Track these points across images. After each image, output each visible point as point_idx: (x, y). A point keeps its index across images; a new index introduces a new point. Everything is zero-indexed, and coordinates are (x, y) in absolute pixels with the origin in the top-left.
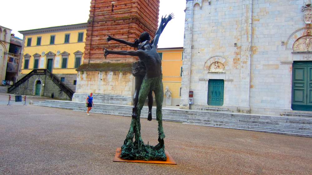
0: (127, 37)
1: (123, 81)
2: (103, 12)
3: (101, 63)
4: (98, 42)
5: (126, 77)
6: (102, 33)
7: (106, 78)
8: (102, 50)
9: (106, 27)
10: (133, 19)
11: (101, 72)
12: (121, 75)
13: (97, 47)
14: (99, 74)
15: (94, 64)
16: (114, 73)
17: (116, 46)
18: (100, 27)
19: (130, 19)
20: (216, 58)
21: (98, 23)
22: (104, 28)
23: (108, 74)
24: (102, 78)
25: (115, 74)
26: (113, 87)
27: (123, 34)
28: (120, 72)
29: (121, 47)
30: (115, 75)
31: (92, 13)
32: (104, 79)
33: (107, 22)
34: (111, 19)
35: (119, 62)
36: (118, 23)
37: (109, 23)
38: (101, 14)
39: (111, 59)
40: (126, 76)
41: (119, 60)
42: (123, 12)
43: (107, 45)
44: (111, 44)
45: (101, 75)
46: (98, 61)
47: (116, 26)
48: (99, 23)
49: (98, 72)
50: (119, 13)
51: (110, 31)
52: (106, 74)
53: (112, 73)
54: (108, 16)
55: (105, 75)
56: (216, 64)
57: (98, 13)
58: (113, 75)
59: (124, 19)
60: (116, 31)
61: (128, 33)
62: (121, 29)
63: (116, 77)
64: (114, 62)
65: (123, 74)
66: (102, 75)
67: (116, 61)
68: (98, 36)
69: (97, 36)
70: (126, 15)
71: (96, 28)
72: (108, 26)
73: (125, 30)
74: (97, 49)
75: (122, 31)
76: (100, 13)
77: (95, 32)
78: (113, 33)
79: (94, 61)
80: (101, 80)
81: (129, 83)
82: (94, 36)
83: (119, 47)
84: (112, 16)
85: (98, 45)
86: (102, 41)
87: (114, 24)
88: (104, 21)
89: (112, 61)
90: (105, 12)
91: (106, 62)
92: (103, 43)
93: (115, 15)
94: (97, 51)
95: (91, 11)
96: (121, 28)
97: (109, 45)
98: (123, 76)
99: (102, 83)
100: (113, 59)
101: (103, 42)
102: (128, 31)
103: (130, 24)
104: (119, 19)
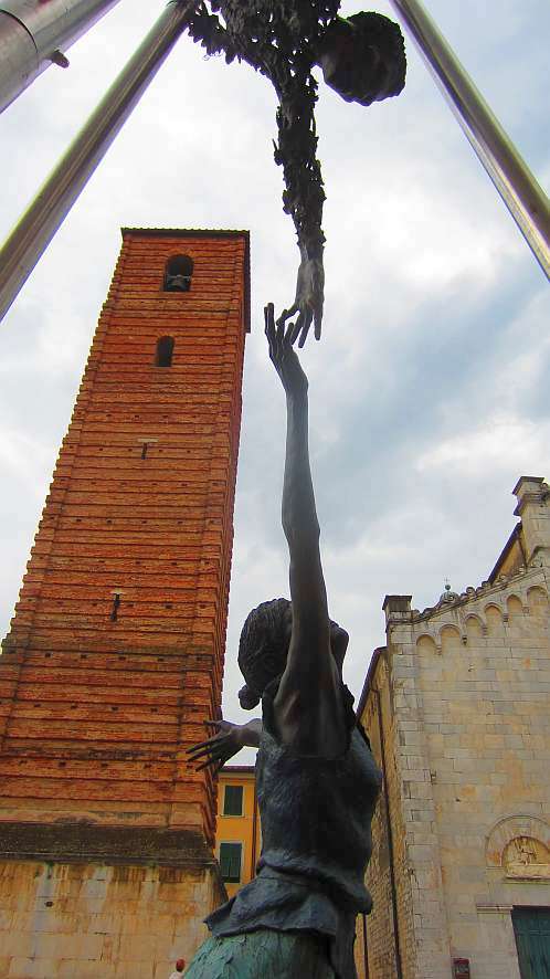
0: (173, 720)
1: (161, 913)
2: (74, 618)
3: (49, 820)
4: (40, 727)
5: (175, 891)
6: (64, 695)
7: (76, 899)
8: (55, 763)
9: (83, 673)
10: (198, 659)
11: (51, 863)
12: (151, 881)
13: (33, 748)
14: (37, 874)
15: (12, 824)
16: (115, 873)
17: (127, 753)
18: (56, 672)
19: (186, 656)
20: (520, 821)
21: (48, 655)
22: (72, 677)
23: (85, 876)
24: (54, 897)
25: (120, 877)
26: (107, 945)
27: (154, 708)
28: (150, 871)
29: (146, 758)
30: (124, 880)
31: (26, 615)
32: (64, 901)
33: (89, 655)
34: (108, 649)
35: (133, 822)
36: (138, 664)
37: (99, 660)
38: (64, 625)
39: (96, 807)
40: (178, 886)
41: (137, 814)
42: (159, 629)
43: (83, 747)
44: (101, 741)
45: (51, 881)
46: (32, 814)
47: (124, 675)
48: (54, 655)
49: (33, 865)
50: (143, 629)
51: (96, 690)
52: (74, 874)
53: (106, 872)
54: (94, 634)
55: (72, 879)
56: (524, 847)
57: (50, 617)
58: (114, 880)
59: (161, 653)
60: (125, 692)
61: (181, 706)
62: (148, 688)
63: (128, 889)
64: (111, 820)
65: (163, 880)
66: (55, 881)
67: (120, 815)
68: (43, 705)
69: (37, 704)
70: (171, 640)
71: (37, 671)
72: (91, 672)
73: (165, 693)
74: (30, 757)
75: (151, 694)
76: (60, 618)
77: (31, 687)
78: (113, 700)
79: (10, 809)
80: (49, 904)
81: (188, 920)
82: (23, 704)
83: (141, 758)
84: (113, 636)
85: (40, 743)
86: (58, 725)
87: (116, 666)
88: (78, 651)
89: (102, 814)
90: (84, 619)
91: (75, 819)
92: (63, 734)
93: (122, 636)
94: (31, 769)
95: (18, 608)
96: (151, 683)
97: (92, 745)
98: (160, 891)
99: (53, 918)
100: (108, 806)
101: (66, 730)
102: (183, 698)
103: (189, 674)
104: (140, 651)
